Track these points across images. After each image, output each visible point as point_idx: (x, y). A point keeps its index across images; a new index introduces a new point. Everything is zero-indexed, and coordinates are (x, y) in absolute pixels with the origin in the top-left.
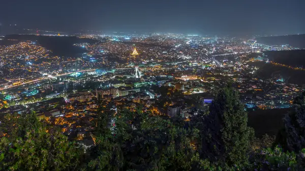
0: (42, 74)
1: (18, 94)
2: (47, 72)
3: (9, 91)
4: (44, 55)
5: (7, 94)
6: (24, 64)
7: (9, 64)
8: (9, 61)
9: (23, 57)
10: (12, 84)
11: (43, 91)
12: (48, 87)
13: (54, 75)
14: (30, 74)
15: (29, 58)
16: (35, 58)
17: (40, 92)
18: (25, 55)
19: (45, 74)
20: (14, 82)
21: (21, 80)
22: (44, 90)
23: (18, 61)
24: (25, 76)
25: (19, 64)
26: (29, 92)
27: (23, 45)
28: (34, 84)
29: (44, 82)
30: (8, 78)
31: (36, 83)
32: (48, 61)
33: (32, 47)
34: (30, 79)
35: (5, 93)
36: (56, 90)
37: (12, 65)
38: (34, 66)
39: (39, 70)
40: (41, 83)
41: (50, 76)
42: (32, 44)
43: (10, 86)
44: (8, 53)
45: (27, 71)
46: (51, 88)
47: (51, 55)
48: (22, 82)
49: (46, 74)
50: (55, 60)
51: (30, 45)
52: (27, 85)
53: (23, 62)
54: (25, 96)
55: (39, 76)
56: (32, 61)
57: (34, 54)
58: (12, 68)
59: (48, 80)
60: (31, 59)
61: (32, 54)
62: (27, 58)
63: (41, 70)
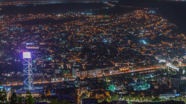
0: (158, 61)
1: (124, 84)
2: (166, 58)
3: (113, 78)
4: (164, 30)
5: (110, 83)
6: (136, 43)
7: (118, 41)
8: (119, 36)
9: (137, 32)
10: (119, 70)
11: (156, 87)
12: (164, 80)
13: (175, 63)
14: (143, 58)
15: (144, 34)
16: (152, 35)
17: (152, 87)
18: (140, 29)
19: (161, 61)
20: (122, 67)
21: (130, 65)
22: (159, 85)
23: (131, 37)
24: (136, 61)
25: (131, 42)
26: (138, 85)
27: (139, 14)
28: (146, 74)
29: (160, 73)
30: (116, 61)
31: (148, 73)
32: (170, 40)
33: (151, 17)
34: (142, 65)
35: (109, 81)
36: (176, 88)
37: (122, 43)
38: (149, 47)
39: (155, 54)
40: (155, 73)
41: (169, 65)
42: (151, 14)
43: (117, 72)
44: (119, 26)
45: (140, 54)
46: (169, 83)
47: (175, 31)
48: (131, 69)
49: (164, 61)
50: (179, 40)
51: (148, 15)
52: (137, 74)
53: (135, 39)
54: (132, 90)
55: (154, 62)
56: (148, 38)
57: (152, 28)
58: (121, 47)
59: (166, 71)
60: (147, 36)
61: (147, 29)
62: (141, 34)
63: (158, 53)
